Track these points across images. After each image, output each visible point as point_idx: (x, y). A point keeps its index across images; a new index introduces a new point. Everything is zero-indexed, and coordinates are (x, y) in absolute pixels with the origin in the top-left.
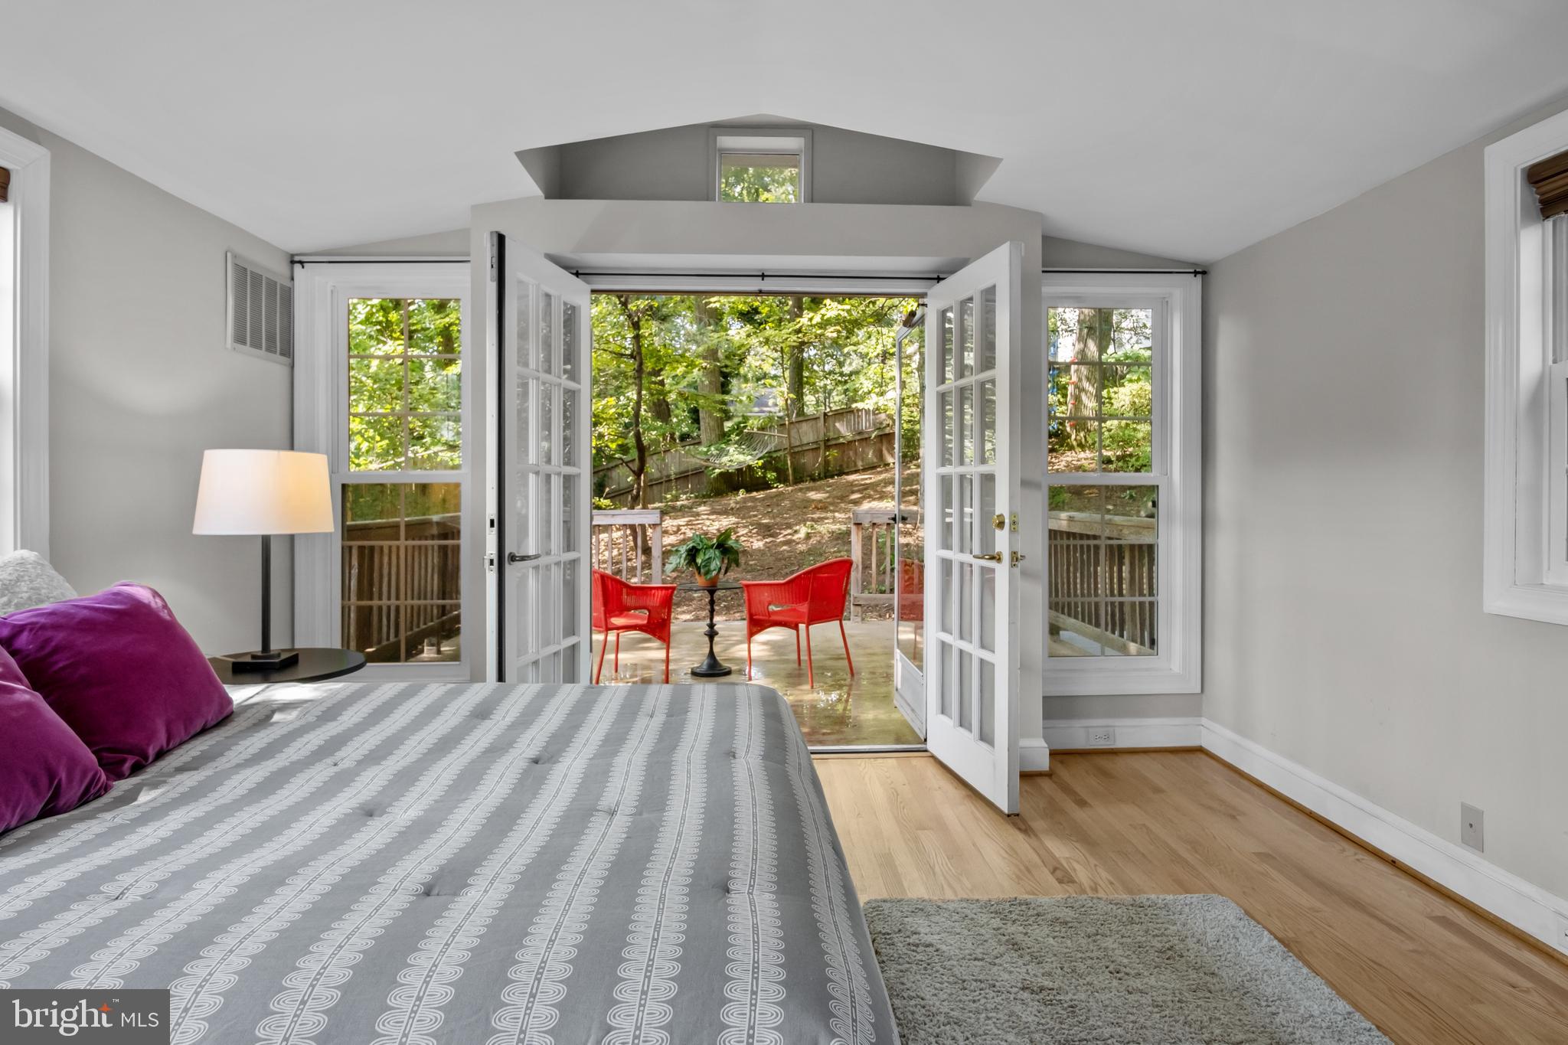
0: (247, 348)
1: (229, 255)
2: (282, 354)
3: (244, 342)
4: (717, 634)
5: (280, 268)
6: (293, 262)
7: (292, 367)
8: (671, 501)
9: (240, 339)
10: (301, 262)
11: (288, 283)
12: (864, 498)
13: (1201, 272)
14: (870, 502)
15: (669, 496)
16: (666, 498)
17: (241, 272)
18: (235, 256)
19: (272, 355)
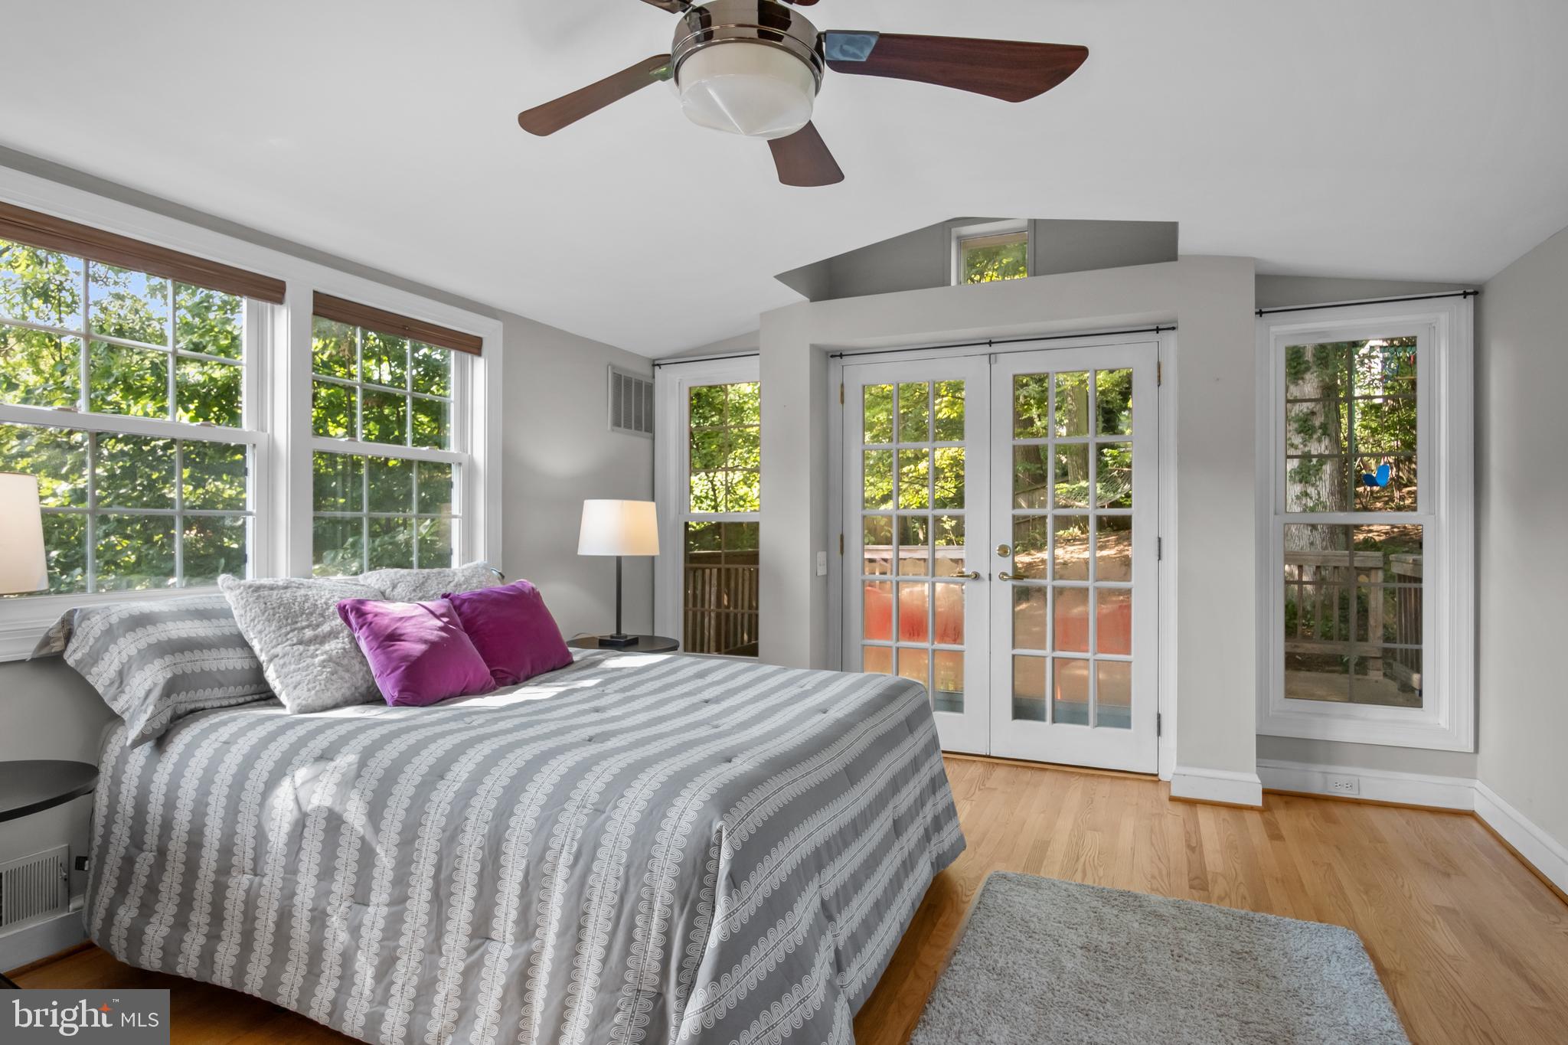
0: (622, 429)
1: (610, 367)
2: (646, 431)
3: (619, 426)
5: (646, 370)
6: (654, 365)
7: (653, 439)
9: (617, 423)
10: (658, 365)
11: (650, 381)
13: (1473, 292)
17: (618, 378)
18: (613, 368)
19: (639, 432)
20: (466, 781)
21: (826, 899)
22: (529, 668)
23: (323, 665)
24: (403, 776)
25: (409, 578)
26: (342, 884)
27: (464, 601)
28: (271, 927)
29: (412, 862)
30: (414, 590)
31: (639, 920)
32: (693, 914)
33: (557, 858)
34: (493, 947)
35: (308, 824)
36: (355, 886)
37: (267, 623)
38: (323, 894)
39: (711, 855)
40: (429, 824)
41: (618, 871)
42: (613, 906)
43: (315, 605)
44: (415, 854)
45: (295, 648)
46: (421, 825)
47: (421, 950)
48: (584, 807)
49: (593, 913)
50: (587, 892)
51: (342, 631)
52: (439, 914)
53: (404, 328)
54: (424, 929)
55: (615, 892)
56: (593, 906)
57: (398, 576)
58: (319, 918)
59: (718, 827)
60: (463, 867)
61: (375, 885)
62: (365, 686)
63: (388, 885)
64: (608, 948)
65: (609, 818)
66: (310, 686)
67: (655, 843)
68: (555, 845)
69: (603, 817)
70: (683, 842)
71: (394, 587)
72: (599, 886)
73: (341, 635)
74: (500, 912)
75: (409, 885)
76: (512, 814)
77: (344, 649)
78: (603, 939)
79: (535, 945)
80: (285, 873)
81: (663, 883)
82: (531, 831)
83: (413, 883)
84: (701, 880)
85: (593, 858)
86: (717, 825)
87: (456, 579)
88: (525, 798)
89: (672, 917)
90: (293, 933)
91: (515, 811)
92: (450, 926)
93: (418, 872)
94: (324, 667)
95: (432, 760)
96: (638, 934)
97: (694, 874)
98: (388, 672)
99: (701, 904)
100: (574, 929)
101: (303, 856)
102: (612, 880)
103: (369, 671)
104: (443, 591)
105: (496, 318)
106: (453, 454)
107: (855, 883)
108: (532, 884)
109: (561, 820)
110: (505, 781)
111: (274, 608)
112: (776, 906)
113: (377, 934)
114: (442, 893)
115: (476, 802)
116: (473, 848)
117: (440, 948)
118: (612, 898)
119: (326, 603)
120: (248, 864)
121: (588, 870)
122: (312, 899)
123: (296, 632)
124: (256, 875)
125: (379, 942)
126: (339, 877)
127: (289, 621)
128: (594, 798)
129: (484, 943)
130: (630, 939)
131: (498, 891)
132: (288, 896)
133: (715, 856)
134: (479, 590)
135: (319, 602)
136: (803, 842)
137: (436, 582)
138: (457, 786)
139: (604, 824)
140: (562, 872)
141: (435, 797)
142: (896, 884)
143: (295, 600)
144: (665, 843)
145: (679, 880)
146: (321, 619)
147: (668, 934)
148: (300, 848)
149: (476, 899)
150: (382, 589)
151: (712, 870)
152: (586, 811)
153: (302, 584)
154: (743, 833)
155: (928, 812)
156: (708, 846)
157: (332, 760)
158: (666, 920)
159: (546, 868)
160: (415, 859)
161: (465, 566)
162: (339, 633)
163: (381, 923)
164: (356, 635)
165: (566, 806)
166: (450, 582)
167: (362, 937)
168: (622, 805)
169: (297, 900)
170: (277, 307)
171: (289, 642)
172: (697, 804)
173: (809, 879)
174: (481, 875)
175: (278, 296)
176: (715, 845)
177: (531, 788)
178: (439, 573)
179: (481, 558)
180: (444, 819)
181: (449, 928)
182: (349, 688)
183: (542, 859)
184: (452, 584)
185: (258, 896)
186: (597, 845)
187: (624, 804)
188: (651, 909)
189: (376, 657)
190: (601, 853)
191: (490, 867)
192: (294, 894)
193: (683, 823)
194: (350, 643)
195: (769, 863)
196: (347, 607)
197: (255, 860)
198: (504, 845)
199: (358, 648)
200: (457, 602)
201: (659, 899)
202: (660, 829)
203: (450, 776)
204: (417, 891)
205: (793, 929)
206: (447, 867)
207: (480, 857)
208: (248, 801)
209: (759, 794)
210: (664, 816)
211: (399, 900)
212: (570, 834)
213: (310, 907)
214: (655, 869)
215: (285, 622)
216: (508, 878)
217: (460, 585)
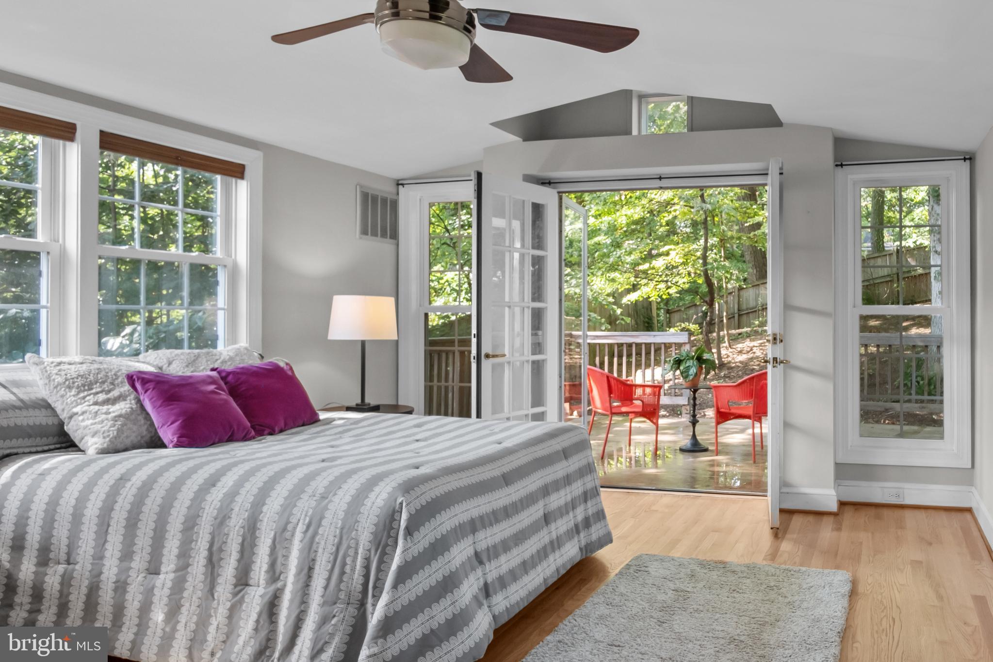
0: (369, 237)
1: (358, 187)
2: (391, 238)
3: (367, 234)
4: (698, 421)
5: (390, 189)
6: (398, 184)
7: (398, 245)
8: (759, 326)
9: (364, 232)
10: (403, 185)
11: (395, 197)
12: (913, 325)
13: (970, 158)
14: (918, 328)
15: (757, 322)
16: (754, 324)
17: (365, 196)
18: (361, 187)
19: (385, 240)
20: (231, 487)
21: (479, 550)
22: (282, 424)
23: (115, 419)
24: (185, 486)
25: (182, 357)
26: (139, 562)
27: (229, 373)
28: (83, 598)
29: (192, 541)
30: (187, 366)
31: (349, 560)
32: (384, 554)
33: (295, 528)
34: (251, 590)
35: (111, 524)
36: (150, 562)
37: (67, 390)
38: (124, 571)
39: (396, 518)
40: (205, 515)
41: (336, 532)
42: (331, 554)
43: (106, 376)
44: (195, 536)
45: (92, 407)
46: (199, 516)
47: (199, 598)
48: (314, 496)
49: (318, 559)
50: (315, 546)
51: (129, 395)
52: (212, 573)
53: (177, 158)
54: (201, 584)
55: (333, 545)
56: (319, 555)
57: (173, 355)
58: (121, 587)
59: (400, 501)
60: (229, 541)
61: (164, 560)
62: (149, 435)
63: (174, 558)
64: (329, 579)
65: (331, 501)
66: (105, 435)
67: (360, 513)
68: (294, 520)
69: (327, 501)
70: (377, 511)
71: (170, 363)
72: (323, 543)
73: (129, 398)
74: (256, 567)
75: (190, 557)
76: (264, 504)
77: (132, 408)
78: (326, 575)
79: (279, 584)
80: (94, 559)
81: (364, 536)
82: (277, 513)
83: (193, 555)
84: (389, 533)
85: (319, 525)
86: (399, 500)
87: (222, 358)
88: (274, 494)
89: (370, 556)
90: (100, 600)
91: (267, 502)
92: (220, 580)
93: (197, 547)
94: (116, 421)
95: (206, 475)
96: (348, 569)
97: (384, 530)
98: (169, 423)
99: (388, 548)
100: (306, 571)
101: (108, 546)
102: (331, 538)
103: (152, 424)
104: (212, 366)
105: (257, 149)
106: (218, 258)
107: (505, 546)
108: (278, 546)
109: (298, 504)
110: (260, 484)
111: (73, 379)
112: (439, 548)
113: (166, 591)
114: (215, 559)
115: (239, 499)
116: (237, 528)
117: (213, 595)
118: (331, 549)
119: (115, 375)
120: (63, 557)
121: (315, 533)
122: (116, 575)
123: (92, 396)
124: (69, 564)
125: (168, 597)
126: (137, 558)
127: (86, 388)
128: (321, 490)
129: (244, 589)
130: (343, 573)
131: (254, 554)
132: (96, 575)
133: (398, 518)
134: (241, 365)
135: (110, 374)
136: (461, 513)
137: (205, 360)
138: (225, 490)
139: (327, 505)
140: (298, 535)
141: (209, 498)
142: (543, 554)
143: (90, 372)
144: (366, 513)
145: (375, 534)
146: (112, 387)
147: (367, 568)
148: (106, 541)
149: (239, 561)
150: (160, 365)
151: (396, 527)
152: (315, 498)
153: (94, 361)
154: (417, 504)
155: (580, 514)
156: (394, 512)
157: (129, 480)
158: (366, 559)
159: (287, 535)
160: (194, 538)
161: (230, 348)
162: (127, 396)
163: (169, 584)
164: (142, 398)
165: (302, 496)
166: (217, 360)
167: (154, 595)
168: (339, 493)
169: (103, 577)
170: (68, 143)
171: (87, 403)
172: (389, 489)
173: (464, 536)
174: (242, 544)
175: (71, 135)
176: (398, 512)
177: (278, 488)
178: (208, 353)
179: (243, 342)
180: (216, 511)
181: (219, 581)
182: (136, 437)
183: (285, 529)
184: (219, 361)
185: (72, 578)
186: (322, 518)
187: (340, 493)
188: (356, 553)
189: (158, 413)
190: (324, 522)
191: (249, 538)
192: (101, 573)
193: (378, 500)
194: (136, 404)
195: (433, 523)
196: (134, 377)
197: (69, 554)
198: (259, 524)
199: (142, 407)
200: (224, 374)
201: (361, 547)
202: (363, 504)
203: (219, 484)
204: (196, 560)
205: (449, 562)
206: (218, 541)
207: (241, 533)
208: (62, 512)
209: (432, 484)
210: (367, 497)
211: (183, 568)
212: (304, 513)
213: (114, 580)
214: (360, 529)
215: (82, 388)
216: (261, 545)
217: (226, 362)
